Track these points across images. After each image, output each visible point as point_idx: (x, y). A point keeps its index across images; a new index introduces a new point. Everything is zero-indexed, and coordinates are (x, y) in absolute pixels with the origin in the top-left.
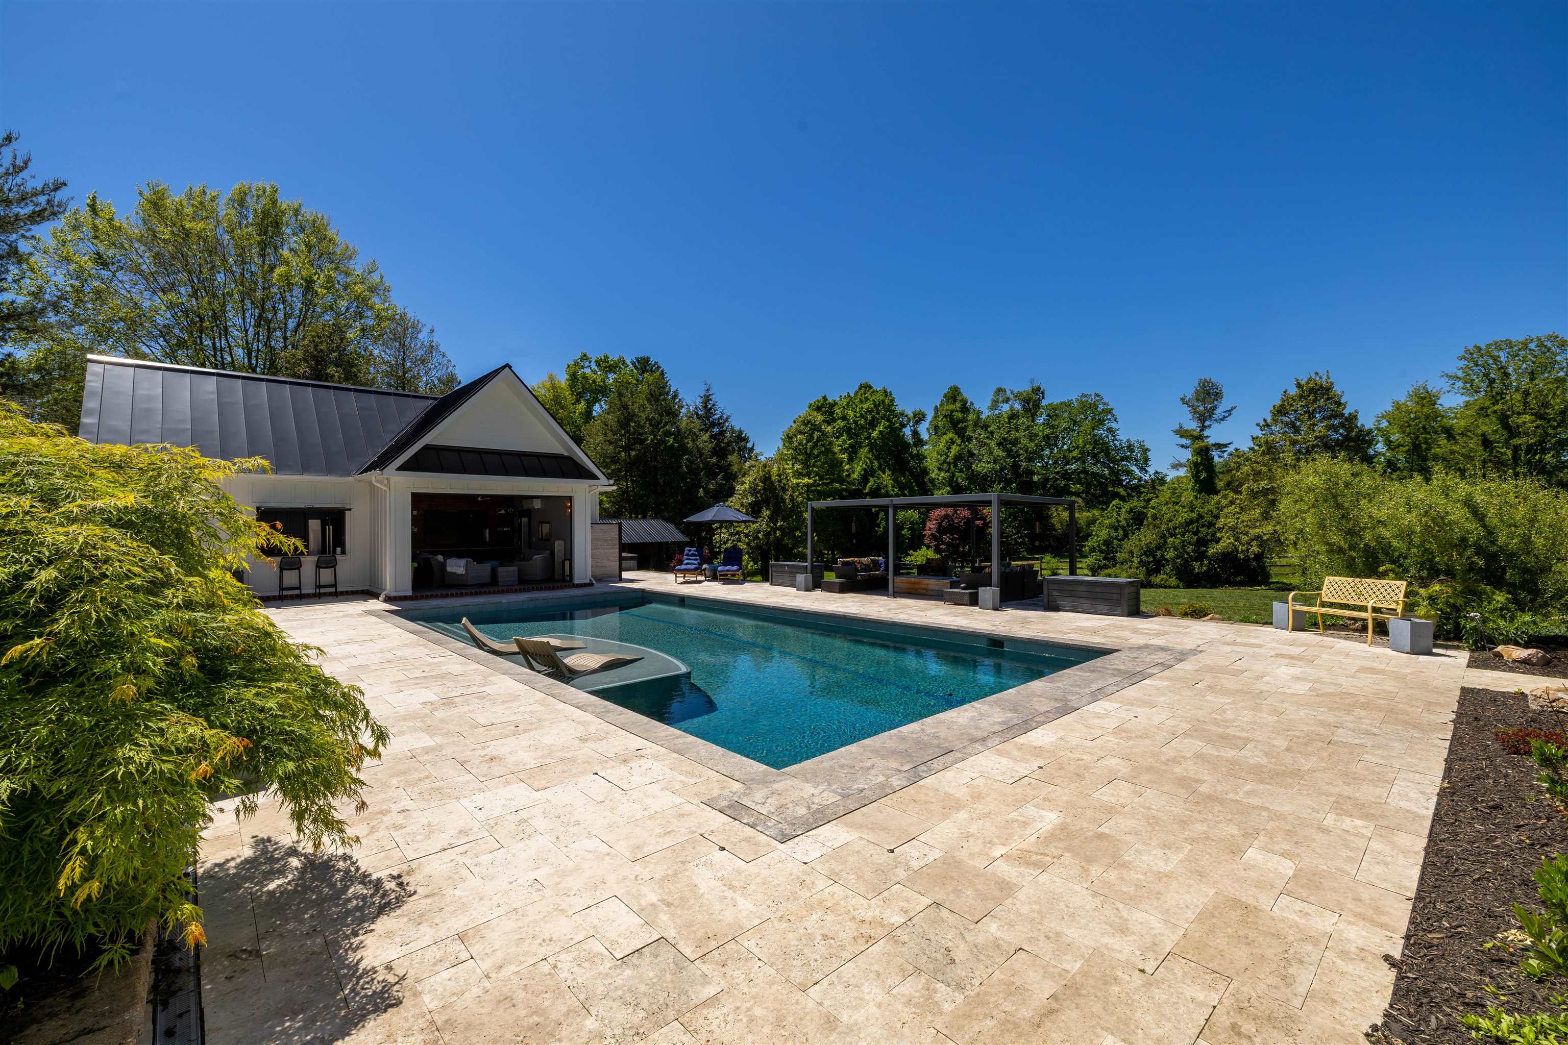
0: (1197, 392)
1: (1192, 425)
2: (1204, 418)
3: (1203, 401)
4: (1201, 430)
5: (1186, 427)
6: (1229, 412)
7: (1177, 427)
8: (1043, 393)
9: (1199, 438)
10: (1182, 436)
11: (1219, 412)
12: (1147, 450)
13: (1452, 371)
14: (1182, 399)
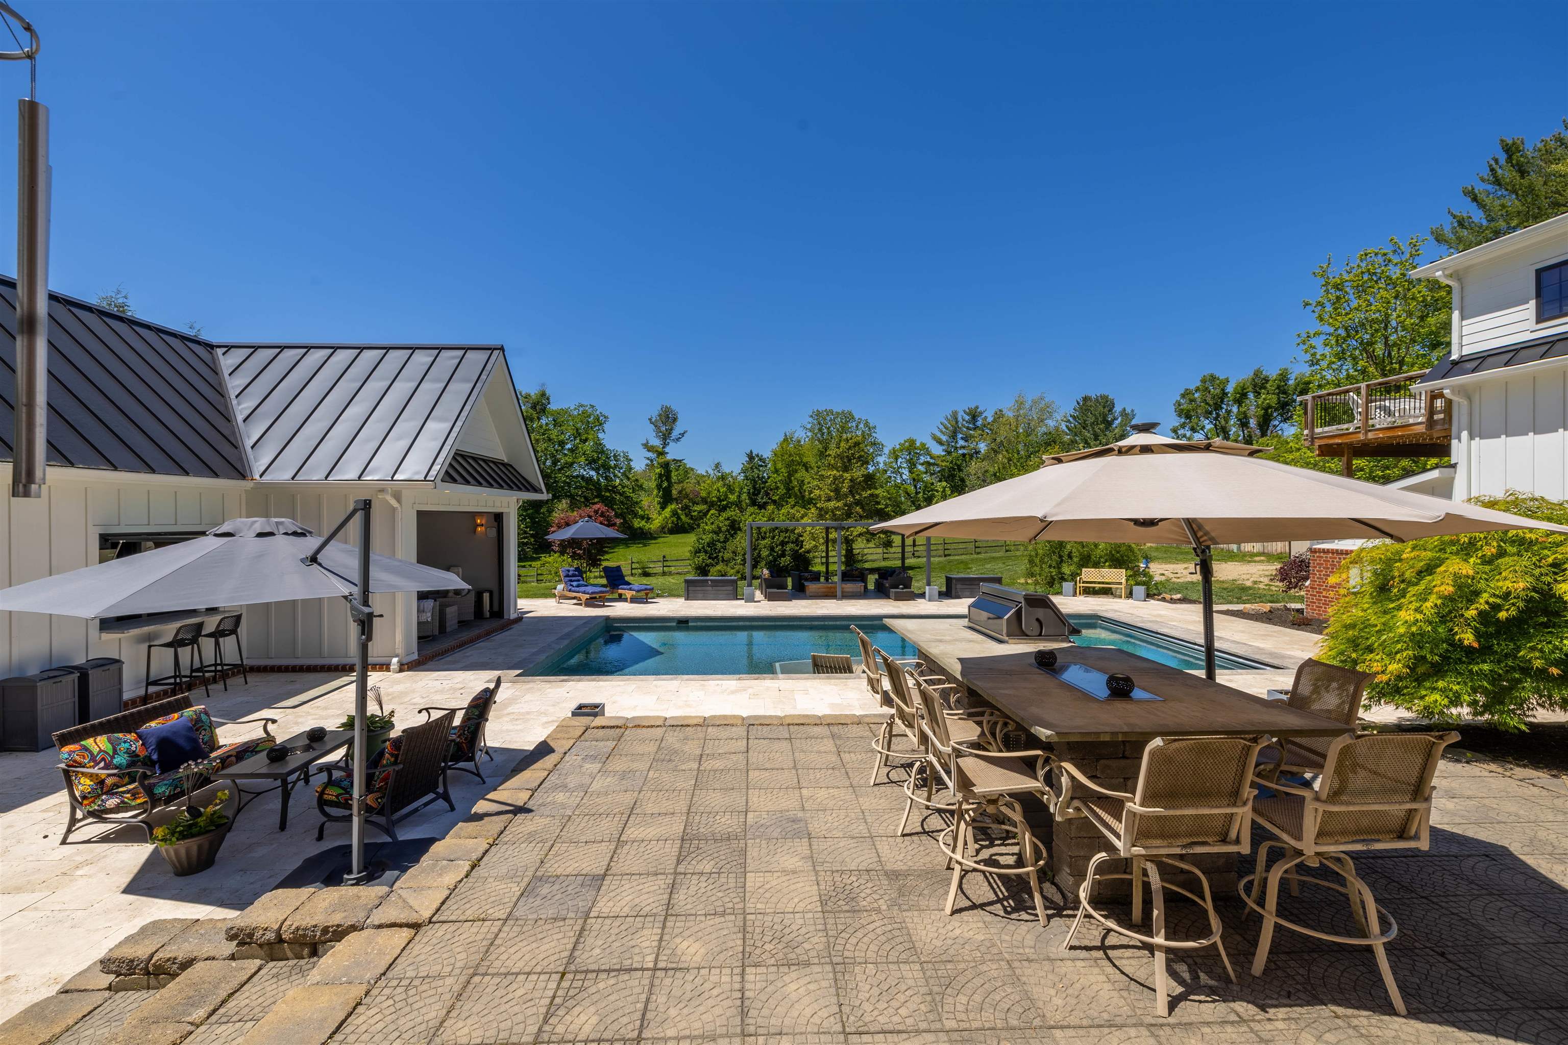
0: (660, 415)
1: (656, 442)
2: (665, 437)
3: (664, 424)
4: (663, 447)
5: (651, 443)
6: (683, 435)
7: (645, 442)
8: (548, 399)
9: (661, 454)
10: (649, 451)
11: (675, 434)
12: (630, 460)
13: (805, 423)
14: (650, 419)
